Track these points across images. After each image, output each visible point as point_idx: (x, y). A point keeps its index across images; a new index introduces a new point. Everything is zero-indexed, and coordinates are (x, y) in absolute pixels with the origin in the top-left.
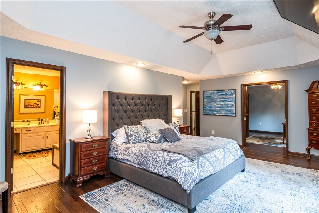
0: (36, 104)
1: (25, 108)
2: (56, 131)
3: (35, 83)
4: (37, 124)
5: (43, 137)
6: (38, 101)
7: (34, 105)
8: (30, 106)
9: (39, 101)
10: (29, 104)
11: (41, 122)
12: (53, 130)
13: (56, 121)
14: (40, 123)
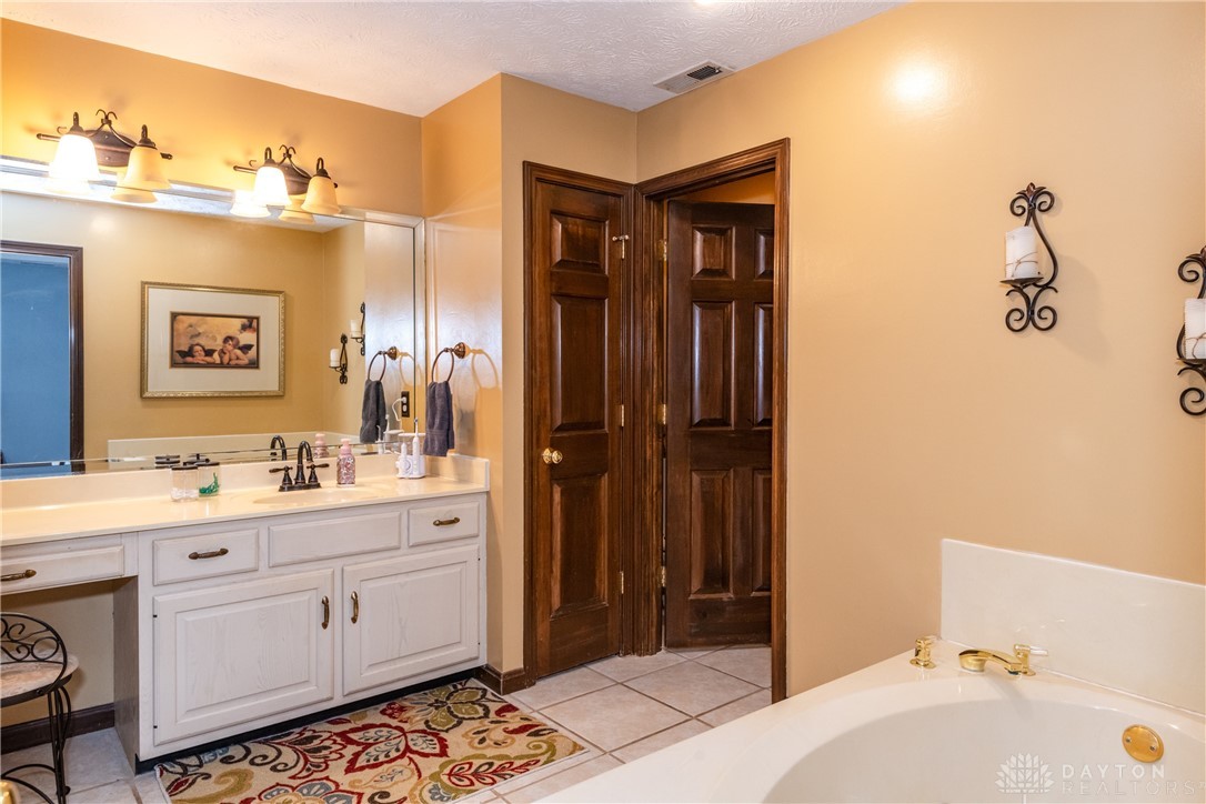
0: (237, 346)
1: (174, 364)
2: (412, 546)
3: (249, 153)
4: (273, 482)
5: (326, 603)
6: (244, 328)
7: (222, 352)
8: (200, 357)
9: (251, 323)
10: (197, 340)
11: (300, 468)
12: (395, 544)
13: (400, 464)
14: (287, 478)
